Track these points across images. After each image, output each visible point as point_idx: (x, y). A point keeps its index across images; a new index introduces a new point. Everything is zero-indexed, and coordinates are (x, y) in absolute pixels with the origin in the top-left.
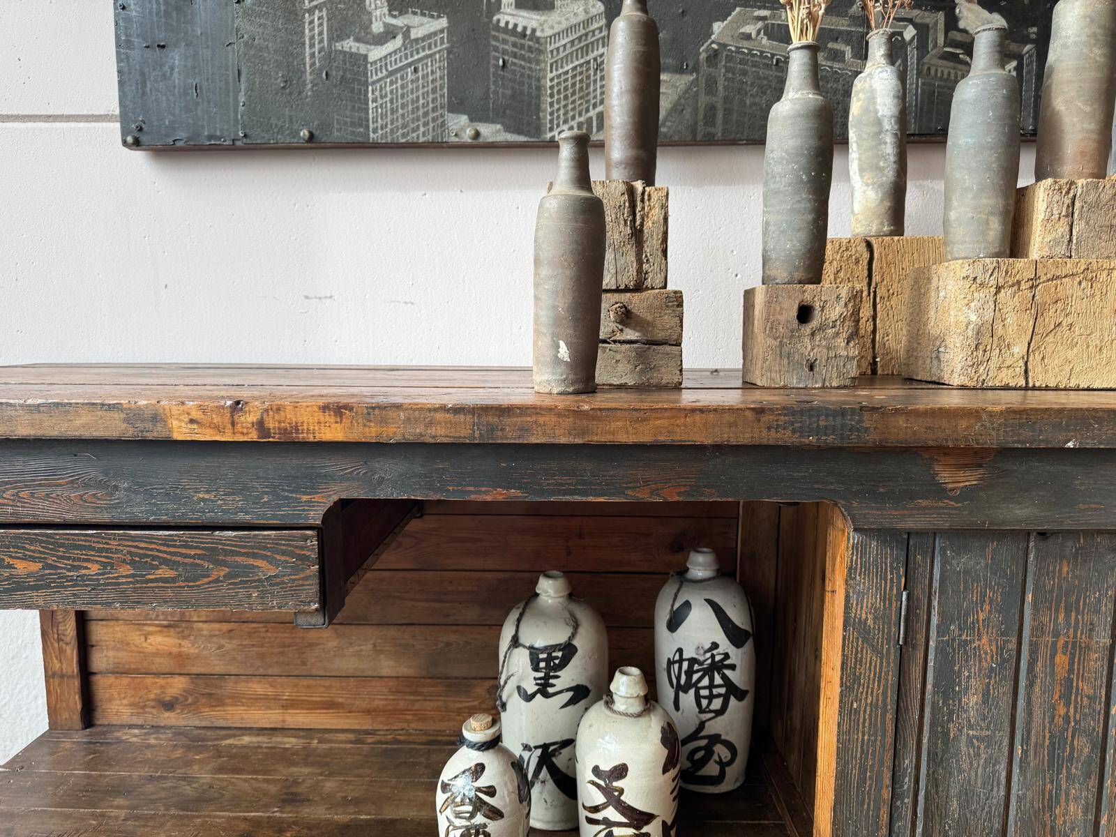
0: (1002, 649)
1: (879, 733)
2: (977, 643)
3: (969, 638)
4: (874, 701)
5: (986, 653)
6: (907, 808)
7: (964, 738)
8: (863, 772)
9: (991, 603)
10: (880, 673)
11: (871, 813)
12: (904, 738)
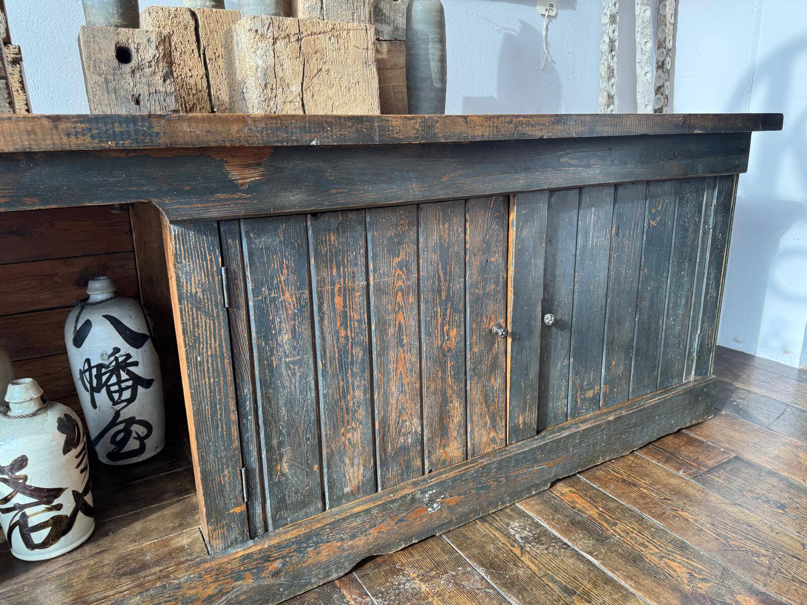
0: (300, 299)
1: (221, 375)
2: (282, 298)
3: (276, 295)
4: (213, 352)
5: (289, 304)
6: (251, 422)
7: (283, 365)
8: (213, 406)
9: (287, 268)
10: (215, 331)
11: (225, 433)
12: (241, 374)
